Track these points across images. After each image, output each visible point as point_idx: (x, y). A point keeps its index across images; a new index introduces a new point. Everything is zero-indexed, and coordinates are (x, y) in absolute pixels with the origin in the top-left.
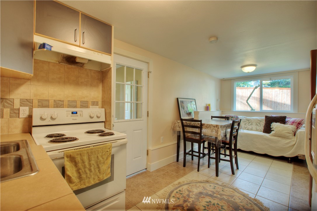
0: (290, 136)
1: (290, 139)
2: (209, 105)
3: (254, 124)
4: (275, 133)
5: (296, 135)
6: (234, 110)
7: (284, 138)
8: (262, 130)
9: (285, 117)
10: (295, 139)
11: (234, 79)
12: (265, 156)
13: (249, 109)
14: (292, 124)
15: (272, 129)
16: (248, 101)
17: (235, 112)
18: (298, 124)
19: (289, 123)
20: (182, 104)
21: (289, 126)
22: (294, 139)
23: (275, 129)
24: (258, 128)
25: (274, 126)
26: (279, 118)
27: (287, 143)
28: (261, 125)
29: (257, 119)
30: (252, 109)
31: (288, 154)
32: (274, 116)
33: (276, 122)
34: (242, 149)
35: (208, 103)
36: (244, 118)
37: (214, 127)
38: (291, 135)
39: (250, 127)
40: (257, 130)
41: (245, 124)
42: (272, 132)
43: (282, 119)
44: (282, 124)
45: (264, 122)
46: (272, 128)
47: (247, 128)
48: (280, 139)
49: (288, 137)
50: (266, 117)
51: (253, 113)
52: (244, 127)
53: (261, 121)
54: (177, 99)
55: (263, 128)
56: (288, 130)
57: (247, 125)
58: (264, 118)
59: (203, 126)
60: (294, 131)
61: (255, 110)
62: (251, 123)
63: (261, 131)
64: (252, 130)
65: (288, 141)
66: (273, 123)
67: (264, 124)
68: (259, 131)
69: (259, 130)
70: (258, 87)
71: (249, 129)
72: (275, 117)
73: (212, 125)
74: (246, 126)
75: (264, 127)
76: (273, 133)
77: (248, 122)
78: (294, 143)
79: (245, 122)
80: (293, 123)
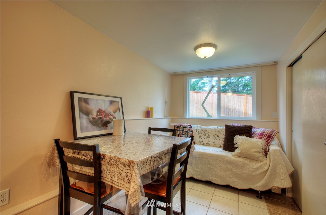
0: (260, 157)
1: (261, 161)
2: (152, 108)
3: (211, 136)
4: (241, 152)
5: (268, 156)
6: (187, 117)
7: (253, 159)
8: (222, 146)
9: (250, 128)
10: (268, 163)
11: (186, 74)
12: (228, 187)
13: (205, 116)
14: (260, 138)
15: (235, 146)
16: (204, 105)
17: (188, 119)
18: (267, 137)
19: (256, 136)
20: (83, 104)
21: (257, 142)
22: (266, 161)
23: (240, 146)
24: (217, 142)
25: (238, 140)
26: (244, 128)
27: (257, 169)
28: (221, 138)
29: (215, 129)
30: (209, 116)
31: (258, 186)
32: (236, 124)
33: (240, 134)
34: (196, 177)
35: (150, 106)
36: (200, 129)
37: (124, 165)
38: (262, 155)
39: (206, 141)
40: (215, 145)
41: (200, 137)
42: (237, 151)
43: (248, 130)
44: (248, 138)
45: (224, 133)
46: (235, 144)
47: (202, 143)
48: (247, 161)
49: (257, 158)
50: (227, 126)
51: (209, 121)
52: (199, 142)
53: (219, 132)
54: (72, 93)
55: (223, 142)
56: (258, 148)
57: (203, 139)
58: (224, 127)
59: (102, 160)
60: (264, 149)
61: (211, 116)
62: (207, 135)
63: (220, 147)
64: (208, 145)
65: (258, 165)
66: (236, 136)
67: (224, 137)
68: (217, 147)
69: (218, 145)
70: (216, 85)
71: (205, 143)
72: (238, 127)
73: (119, 159)
74: (201, 140)
75: (225, 141)
76: (238, 153)
77: (204, 133)
78: (266, 168)
79: (201, 134)
80: (261, 135)
